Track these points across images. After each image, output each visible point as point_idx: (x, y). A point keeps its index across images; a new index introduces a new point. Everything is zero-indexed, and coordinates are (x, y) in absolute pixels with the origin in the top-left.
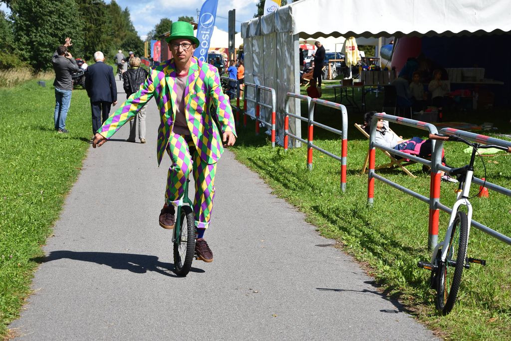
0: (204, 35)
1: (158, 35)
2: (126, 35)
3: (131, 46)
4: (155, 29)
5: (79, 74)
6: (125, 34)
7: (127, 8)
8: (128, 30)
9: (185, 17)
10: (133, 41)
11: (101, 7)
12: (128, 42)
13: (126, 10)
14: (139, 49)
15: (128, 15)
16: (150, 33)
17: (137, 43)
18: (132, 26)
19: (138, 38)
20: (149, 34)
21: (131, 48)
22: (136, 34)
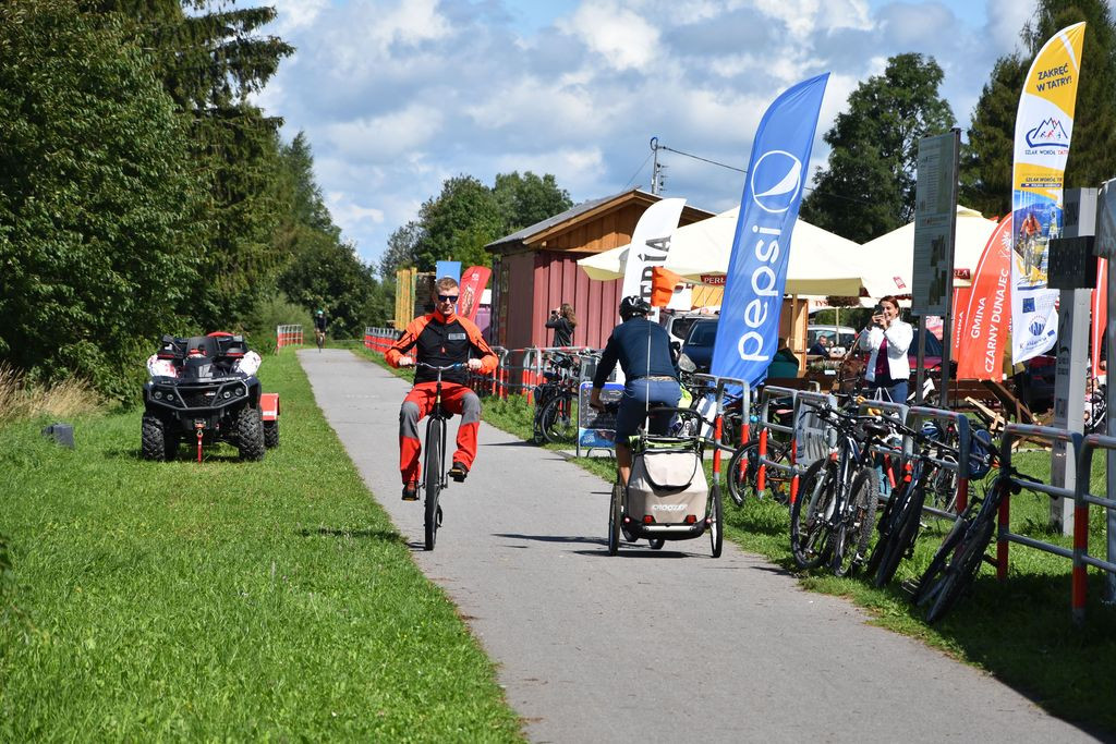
0: (760, 244)
1: (431, 242)
2: (294, 241)
3: (316, 283)
4: (419, 220)
5: (227, 394)
6: (292, 235)
7: (300, 135)
8: (303, 221)
9: (522, 176)
10: (323, 263)
11: (246, 126)
12: (306, 269)
13: (297, 142)
14: (347, 296)
15: (307, 163)
16: (402, 234)
17: (340, 273)
18: (319, 205)
19: (346, 253)
20: (395, 238)
21: (315, 292)
22: (336, 238)
